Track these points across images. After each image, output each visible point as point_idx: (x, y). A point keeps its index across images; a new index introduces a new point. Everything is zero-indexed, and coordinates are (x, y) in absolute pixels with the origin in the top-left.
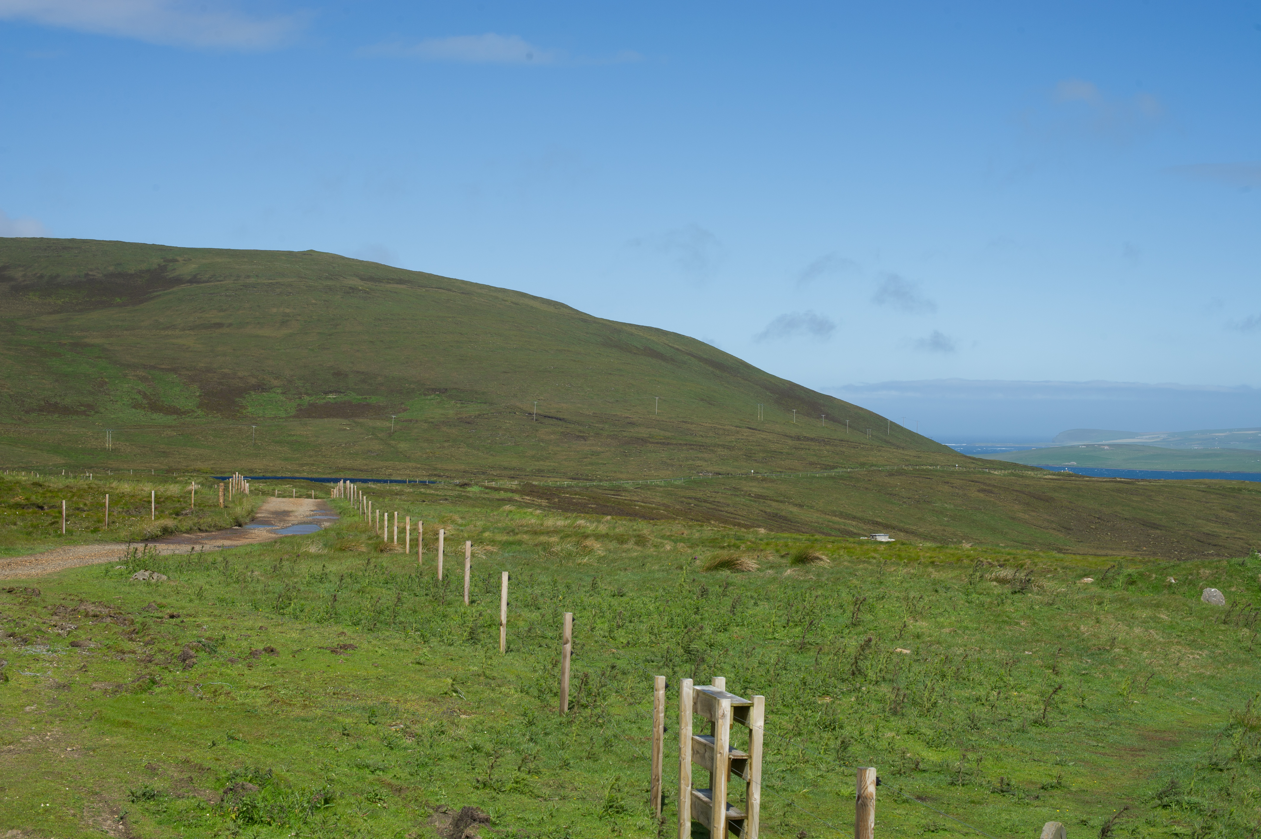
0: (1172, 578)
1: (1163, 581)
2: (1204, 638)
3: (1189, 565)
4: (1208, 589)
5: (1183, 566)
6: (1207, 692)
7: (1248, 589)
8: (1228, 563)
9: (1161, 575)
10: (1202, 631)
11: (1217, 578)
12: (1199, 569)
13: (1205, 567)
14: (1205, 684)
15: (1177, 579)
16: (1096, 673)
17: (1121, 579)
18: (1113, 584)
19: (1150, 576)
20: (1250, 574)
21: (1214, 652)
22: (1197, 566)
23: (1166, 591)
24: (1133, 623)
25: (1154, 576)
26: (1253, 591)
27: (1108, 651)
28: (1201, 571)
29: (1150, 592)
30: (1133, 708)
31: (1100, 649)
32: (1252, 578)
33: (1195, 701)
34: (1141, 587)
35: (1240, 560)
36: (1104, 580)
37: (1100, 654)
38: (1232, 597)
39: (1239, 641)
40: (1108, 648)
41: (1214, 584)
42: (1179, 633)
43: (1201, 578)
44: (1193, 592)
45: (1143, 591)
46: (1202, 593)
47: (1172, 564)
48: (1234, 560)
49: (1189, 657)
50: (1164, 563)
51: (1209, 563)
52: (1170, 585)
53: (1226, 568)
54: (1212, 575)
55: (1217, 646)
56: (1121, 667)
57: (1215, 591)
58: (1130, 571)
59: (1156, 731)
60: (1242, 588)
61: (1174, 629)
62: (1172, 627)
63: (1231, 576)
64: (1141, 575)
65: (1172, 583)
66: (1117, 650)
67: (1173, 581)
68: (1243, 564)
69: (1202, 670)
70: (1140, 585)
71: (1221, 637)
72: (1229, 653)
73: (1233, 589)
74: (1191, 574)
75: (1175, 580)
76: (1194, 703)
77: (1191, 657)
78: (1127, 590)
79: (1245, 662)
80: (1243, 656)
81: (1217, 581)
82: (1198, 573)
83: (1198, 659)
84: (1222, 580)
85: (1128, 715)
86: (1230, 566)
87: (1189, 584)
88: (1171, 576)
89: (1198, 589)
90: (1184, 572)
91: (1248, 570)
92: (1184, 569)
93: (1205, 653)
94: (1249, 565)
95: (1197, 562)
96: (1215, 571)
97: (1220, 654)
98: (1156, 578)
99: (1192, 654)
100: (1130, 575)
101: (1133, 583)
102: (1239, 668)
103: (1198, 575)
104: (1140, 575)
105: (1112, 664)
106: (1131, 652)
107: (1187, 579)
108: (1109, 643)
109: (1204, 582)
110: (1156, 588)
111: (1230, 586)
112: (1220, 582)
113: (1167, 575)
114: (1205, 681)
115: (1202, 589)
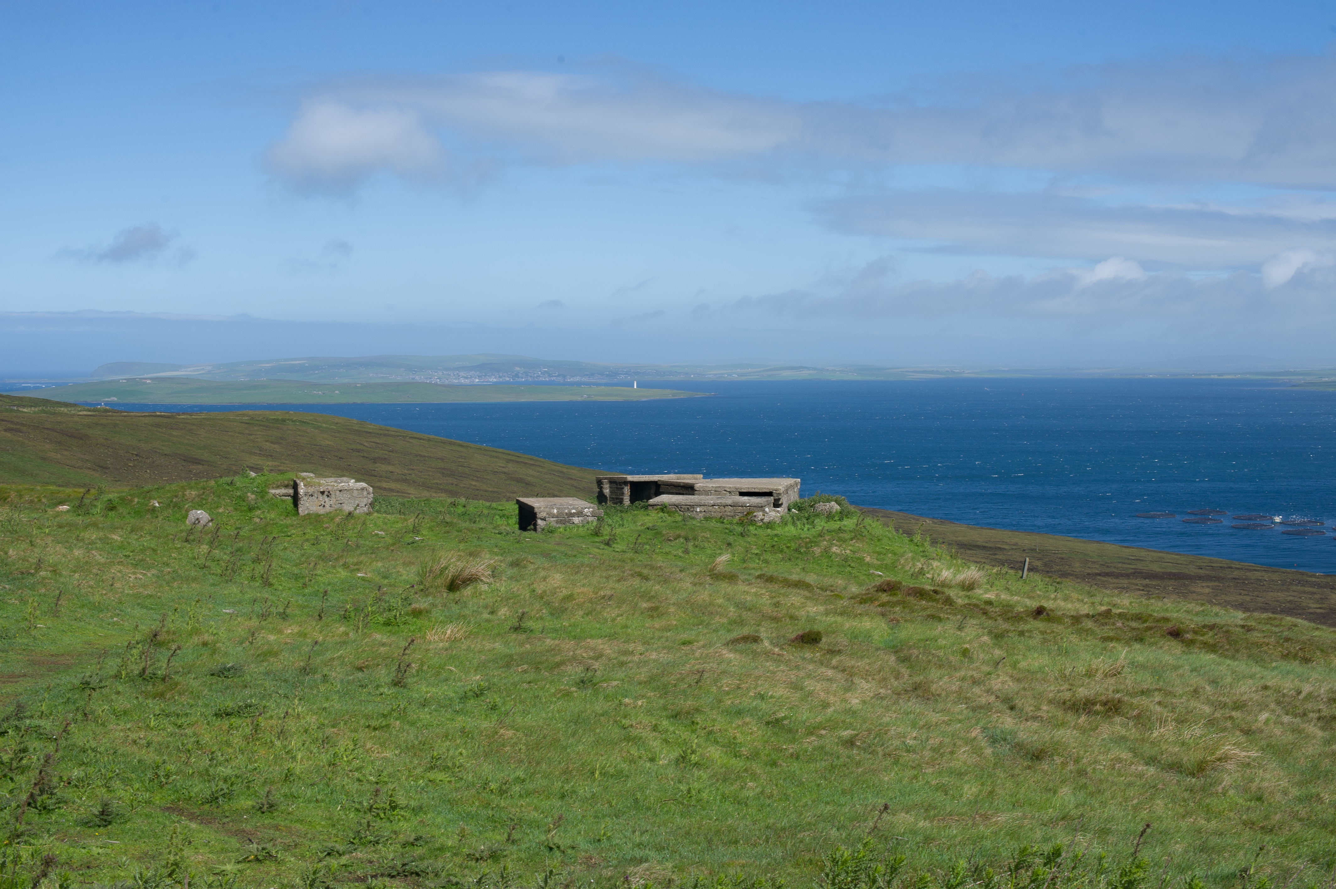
0: (155, 502)
1: (147, 505)
2: (156, 557)
3: (174, 487)
4: (194, 511)
5: (168, 488)
6: (138, 612)
7: (236, 509)
8: (216, 483)
9: (144, 498)
10: (154, 550)
11: (203, 499)
12: (185, 490)
13: (191, 488)
14: (139, 604)
15: (161, 503)
16: (11, 599)
17: (100, 505)
18: (91, 511)
19: (131, 501)
20: (238, 494)
21: (163, 571)
22: (183, 487)
23: (149, 516)
24: (75, 545)
25: (136, 500)
26: (241, 511)
27: (32, 575)
28: (187, 493)
29: (132, 517)
30: (33, 632)
31: (22, 573)
32: (240, 497)
33: (117, 621)
34: (122, 513)
35: (229, 479)
36: (80, 507)
37: (23, 579)
38: (219, 518)
39: (194, 558)
40: (33, 571)
41: (200, 506)
42: (127, 553)
43: (187, 500)
44: (177, 516)
45: (124, 517)
46: (187, 515)
47: (156, 487)
48: (221, 481)
49: (130, 577)
50: (147, 487)
51: (196, 483)
52: (154, 509)
53: (213, 488)
54: (199, 496)
55: (167, 565)
56: (43, 591)
57: (201, 513)
58: (111, 496)
59: (52, 655)
60: (230, 509)
61: (124, 549)
62: (122, 547)
63: (219, 497)
64: (122, 499)
65: (155, 507)
66: (43, 573)
67: (157, 505)
68: (231, 483)
69: (141, 590)
70: (121, 511)
71: (173, 555)
72: (180, 572)
73: (221, 510)
74: (176, 496)
75: (159, 503)
76: (114, 624)
77: (133, 577)
78: (106, 516)
79: (195, 579)
80: (193, 574)
81: (204, 502)
82: (184, 495)
83: (140, 579)
84: (210, 500)
85: (25, 641)
86: (218, 486)
87: (174, 507)
88: (155, 499)
89: (183, 512)
90: (169, 495)
91: (237, 489)
92: (169, 491)
93: (154, 571)
94: (238, 484)
95: (184, 483)
96: (201, 492)
97: (169, 572)
98: (138, 502)
99: (134, 573)
100: (110, 500)
101: (112, 508)
102: (185, 586)
103: (183, 497)
104: (120, 500)
105: (32, 588)
106: (60, 575)
107: (172, 501)
108: (34, 567)
109: (190, 504)
110: (138, 513)
111: (217, 507)
112: (206, 503)
113: (150, 498)
114: (139, 601)
115: (187, 511)
